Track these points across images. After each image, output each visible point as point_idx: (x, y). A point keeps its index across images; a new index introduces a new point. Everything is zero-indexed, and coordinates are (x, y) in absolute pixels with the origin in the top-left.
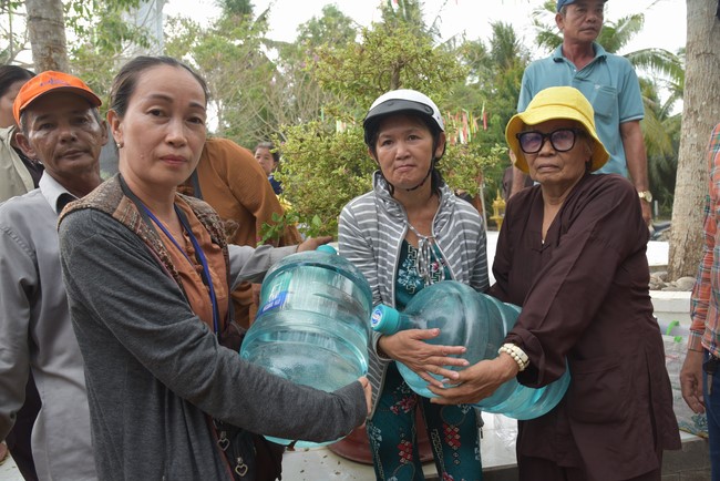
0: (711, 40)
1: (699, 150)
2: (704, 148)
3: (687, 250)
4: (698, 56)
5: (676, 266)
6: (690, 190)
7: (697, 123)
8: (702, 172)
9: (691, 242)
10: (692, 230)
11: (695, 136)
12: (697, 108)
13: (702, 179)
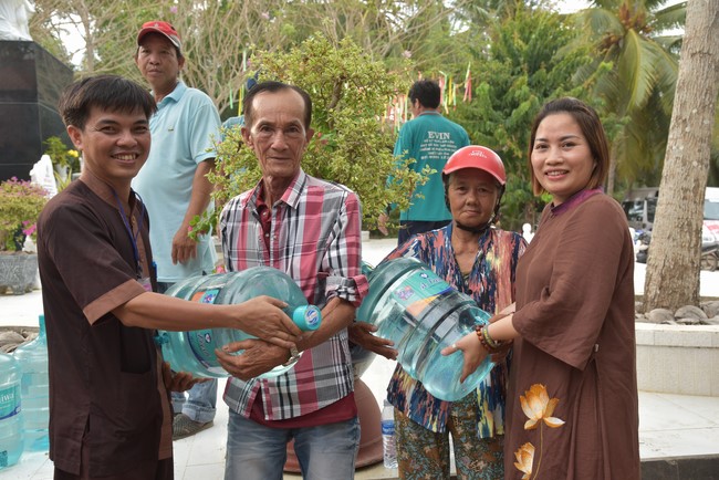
0: (709, 38)
1: (684, 165)
2: (691, 163)
3: (663, 278)
4: (693, 55)
5: (651, 295)
6: (671, 209)
7: (684, 134)
8: (685, 190)
9: (669, 270)
10: (670, 255)
11: (681, 148)
12: (686, 116)
13: (684, 198)
